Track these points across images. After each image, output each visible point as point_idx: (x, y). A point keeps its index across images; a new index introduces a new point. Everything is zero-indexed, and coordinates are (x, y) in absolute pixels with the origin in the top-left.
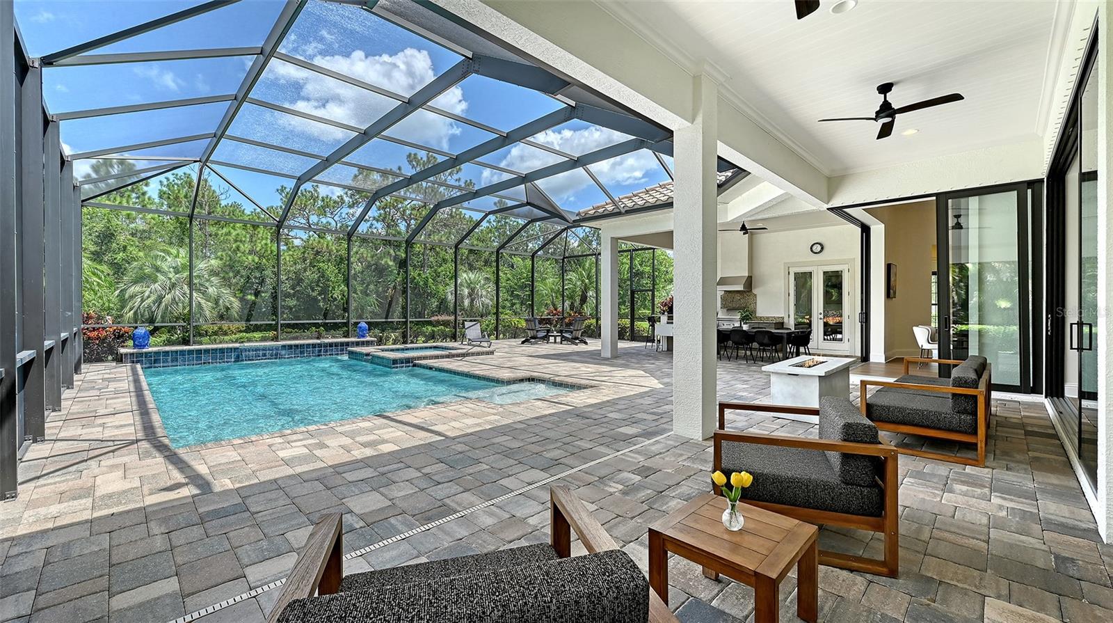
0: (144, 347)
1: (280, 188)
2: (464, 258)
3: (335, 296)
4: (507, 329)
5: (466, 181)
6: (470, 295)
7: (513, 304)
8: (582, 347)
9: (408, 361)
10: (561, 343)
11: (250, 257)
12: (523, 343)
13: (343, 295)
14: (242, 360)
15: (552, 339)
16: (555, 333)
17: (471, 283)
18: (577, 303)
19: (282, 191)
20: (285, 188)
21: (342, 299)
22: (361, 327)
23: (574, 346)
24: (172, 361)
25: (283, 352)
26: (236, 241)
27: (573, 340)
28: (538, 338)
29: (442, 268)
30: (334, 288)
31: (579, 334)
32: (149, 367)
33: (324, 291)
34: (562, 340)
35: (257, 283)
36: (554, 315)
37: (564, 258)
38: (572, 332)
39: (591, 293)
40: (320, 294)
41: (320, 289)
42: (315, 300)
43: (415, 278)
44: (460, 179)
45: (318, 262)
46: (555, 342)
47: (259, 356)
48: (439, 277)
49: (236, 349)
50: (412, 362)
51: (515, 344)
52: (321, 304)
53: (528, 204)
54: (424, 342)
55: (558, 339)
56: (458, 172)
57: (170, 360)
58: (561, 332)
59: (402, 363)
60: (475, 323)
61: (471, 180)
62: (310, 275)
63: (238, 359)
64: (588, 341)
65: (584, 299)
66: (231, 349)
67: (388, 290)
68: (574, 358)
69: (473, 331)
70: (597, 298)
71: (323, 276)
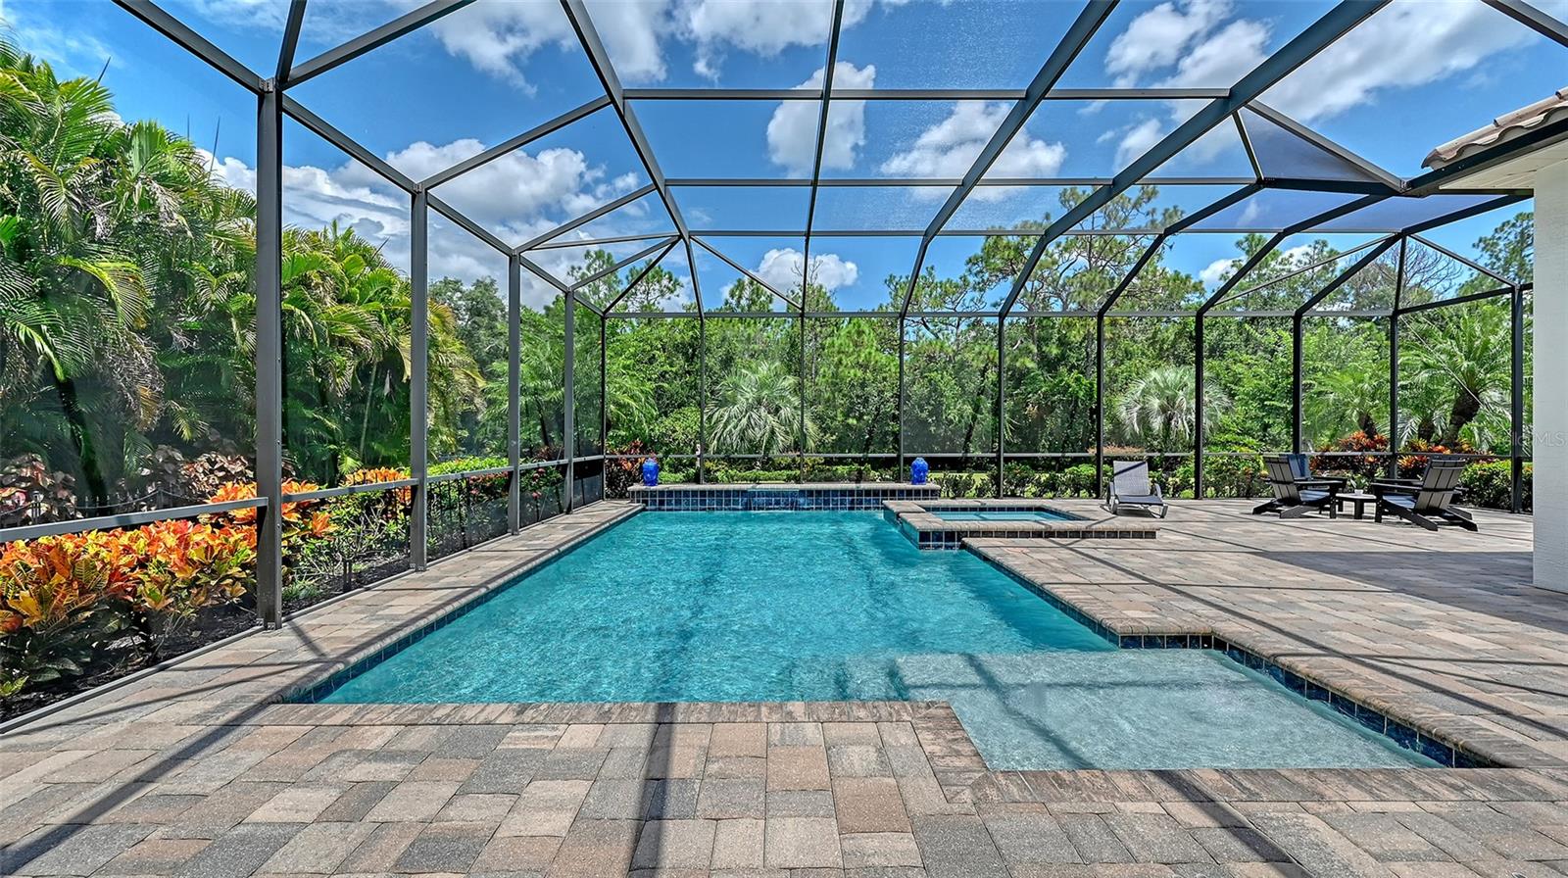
0: (653, 483)
1: (888, 278)
2: (1165, 346)
3: (951, 417)
4: (1224, 478)
5: (1167, 210)
6: (1163, 410)
7: (1266, 427)
8: (1451, 539)
9: (950, 536)
10: (1378, 520)
11: (852, 371)
12: (1258, 511)
13: (962, 416)
14: (750, 509)
15: (1349, 508)
16: (1360, 494)
17: (1167, 387)
18: (1442, 418)
19: (891, 281)
20: (895, 277)
21: (960, 421)
22: (915, 466)
23: (1421, 533)
24: (676, 504)
25: (801, 500)
26: (839, 352)
27: (1420, 516)
28: (1301, 503)
29: (1123, 367)
30: (948, 407)
31: (1444, 501)
32: (655, 510)
33: (937, 412)
34: (1380, 512)
35: (859, 403)
36: (1367, 448)
37: (1397, 312)
38: (1416, 495)
39: (1494, 396)
40: (931, 415)
41: (930, 408)
42: (924, 423)
43: (1069, 386)
44: (1154, 211)
45: (930, 371)
46: (1359, 514)
47: (771, 504)
48: (1115, 381)
49: (744, 492)
50: (959, 540)
51: (1236, 512)
52: (932, 429)
53: (1262, 184)
54: (1035, 495)
55: (1370, 509)
56: (1149, 199)
57: (673, 502)
58: (1378, 491)
59: (939, 539)
60: (1137, 463)
61: (1175, 207)
62: (919, 390)
63: (747, 507)
64: (1479, 517)
65: (1466, 409)
66: (738, 491)
67: (1027, 405)
68: (1410, 575)
69: (1133, 482)
70: (1516, 408)
71: (935, 390)
